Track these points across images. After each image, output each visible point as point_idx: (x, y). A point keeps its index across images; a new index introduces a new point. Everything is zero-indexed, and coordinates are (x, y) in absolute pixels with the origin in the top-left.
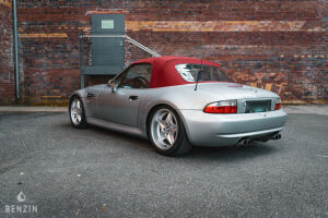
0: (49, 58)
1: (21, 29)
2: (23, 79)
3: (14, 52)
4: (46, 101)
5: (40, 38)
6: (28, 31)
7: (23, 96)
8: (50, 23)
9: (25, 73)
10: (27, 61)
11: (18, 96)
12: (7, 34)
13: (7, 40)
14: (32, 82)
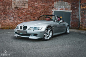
1: (81, 6)
2: (81, 21)
3: (79, 13)
7: (80, 27)
9: (82, 19)
10: (82, 16)
11: (79, 26)
12: (76, 8)
13: (76, 10)
14: (83, 22)
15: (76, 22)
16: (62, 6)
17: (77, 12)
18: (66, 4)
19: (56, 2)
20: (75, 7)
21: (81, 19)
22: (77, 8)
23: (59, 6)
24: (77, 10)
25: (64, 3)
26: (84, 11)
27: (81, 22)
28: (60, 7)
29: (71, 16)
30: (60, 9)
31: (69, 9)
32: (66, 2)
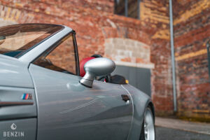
0: (197, 74)
1: (177, 54)
2: (179, 95)
3: (172, 73)
4: (196, 115)
5: (190, 58)
6: (181, 54)
7: (180, 110)
8: (196, 43)
9: (181, 89)
10: (182, 79)
11: (175, 109)
12: (164, 60)
13: (164, 64)
14: (185, 97)
15: (166, 96)
16: (126, 52)
17: (167, 69)
18: (136, 46)
19: (111, 40)
20: (162, 57)
21: (178, 88)
22: (167, 60)
23: (119, 51)
24: (166, 64)
25: (133, 45)
26: (185, 68)
27: (181, 97)
28: (122, 54)
29: (152, 79)
30: (123, 60)
31: (145, 60)
32: (136, 43)
